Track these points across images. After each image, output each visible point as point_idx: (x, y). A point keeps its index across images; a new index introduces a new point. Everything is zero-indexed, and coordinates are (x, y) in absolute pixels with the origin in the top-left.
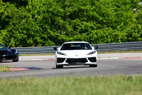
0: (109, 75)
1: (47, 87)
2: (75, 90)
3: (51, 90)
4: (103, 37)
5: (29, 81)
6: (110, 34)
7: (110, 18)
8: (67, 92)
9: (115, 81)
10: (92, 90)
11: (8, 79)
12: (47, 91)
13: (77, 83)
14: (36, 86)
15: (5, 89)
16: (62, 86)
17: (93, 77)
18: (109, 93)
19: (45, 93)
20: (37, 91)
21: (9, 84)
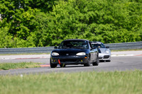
0: (127, 70)
1: (73, 81)
2: (98, 83)
3: (77, 83)
4: (119, 37)
5: (58, 76)
6: (125, 34)
7: (126, 21)
8: (91, 85)
9: (133, 75)
10: (113, 83)
11: (39, 73)
12: (74, 84)
13: (99, 77)
14: (64, 80)
15: (38, 82)
16: (86, 80)
17: (113, 72)
18: (128, 85)
19: (72, 86)
20: (65, 84)
21: (41, 78)
